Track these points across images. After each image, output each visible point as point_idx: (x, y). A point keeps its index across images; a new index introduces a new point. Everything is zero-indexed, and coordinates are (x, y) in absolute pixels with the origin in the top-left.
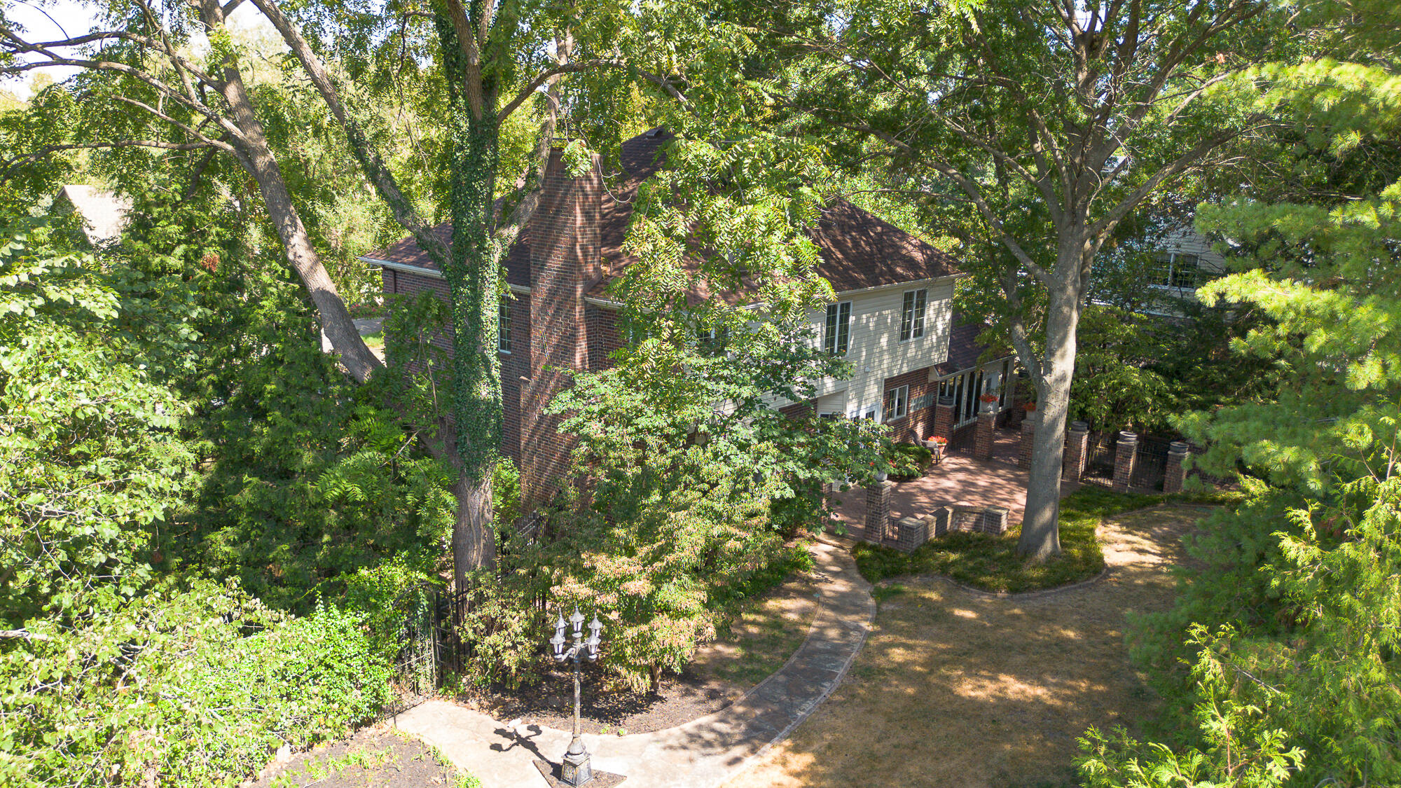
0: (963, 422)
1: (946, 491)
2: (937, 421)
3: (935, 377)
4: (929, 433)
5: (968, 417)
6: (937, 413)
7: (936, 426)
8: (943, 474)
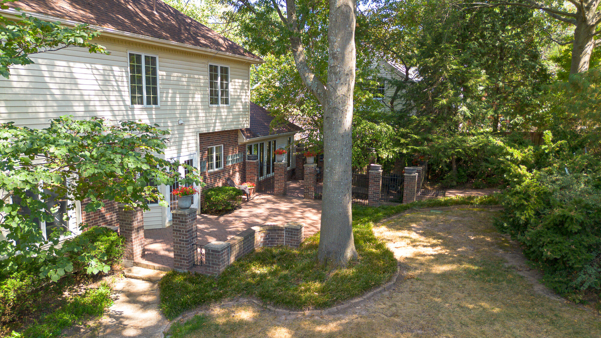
0: (265, 175)
1: (257, 216)
2: (247, 172)
3: (243, 140)
4: (243, 180)
5: (268, 172)
6: (247, 166)
7: (247, 176)
8: (255, 205)
